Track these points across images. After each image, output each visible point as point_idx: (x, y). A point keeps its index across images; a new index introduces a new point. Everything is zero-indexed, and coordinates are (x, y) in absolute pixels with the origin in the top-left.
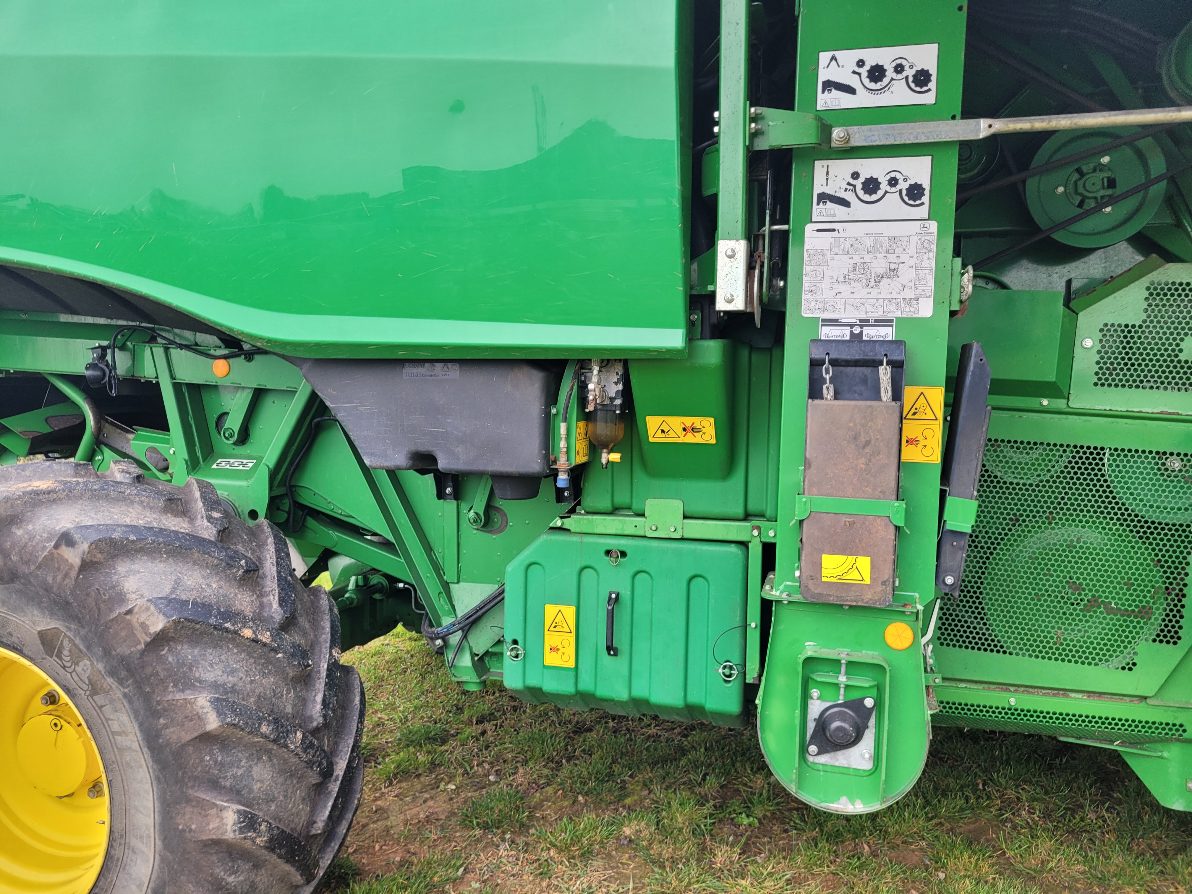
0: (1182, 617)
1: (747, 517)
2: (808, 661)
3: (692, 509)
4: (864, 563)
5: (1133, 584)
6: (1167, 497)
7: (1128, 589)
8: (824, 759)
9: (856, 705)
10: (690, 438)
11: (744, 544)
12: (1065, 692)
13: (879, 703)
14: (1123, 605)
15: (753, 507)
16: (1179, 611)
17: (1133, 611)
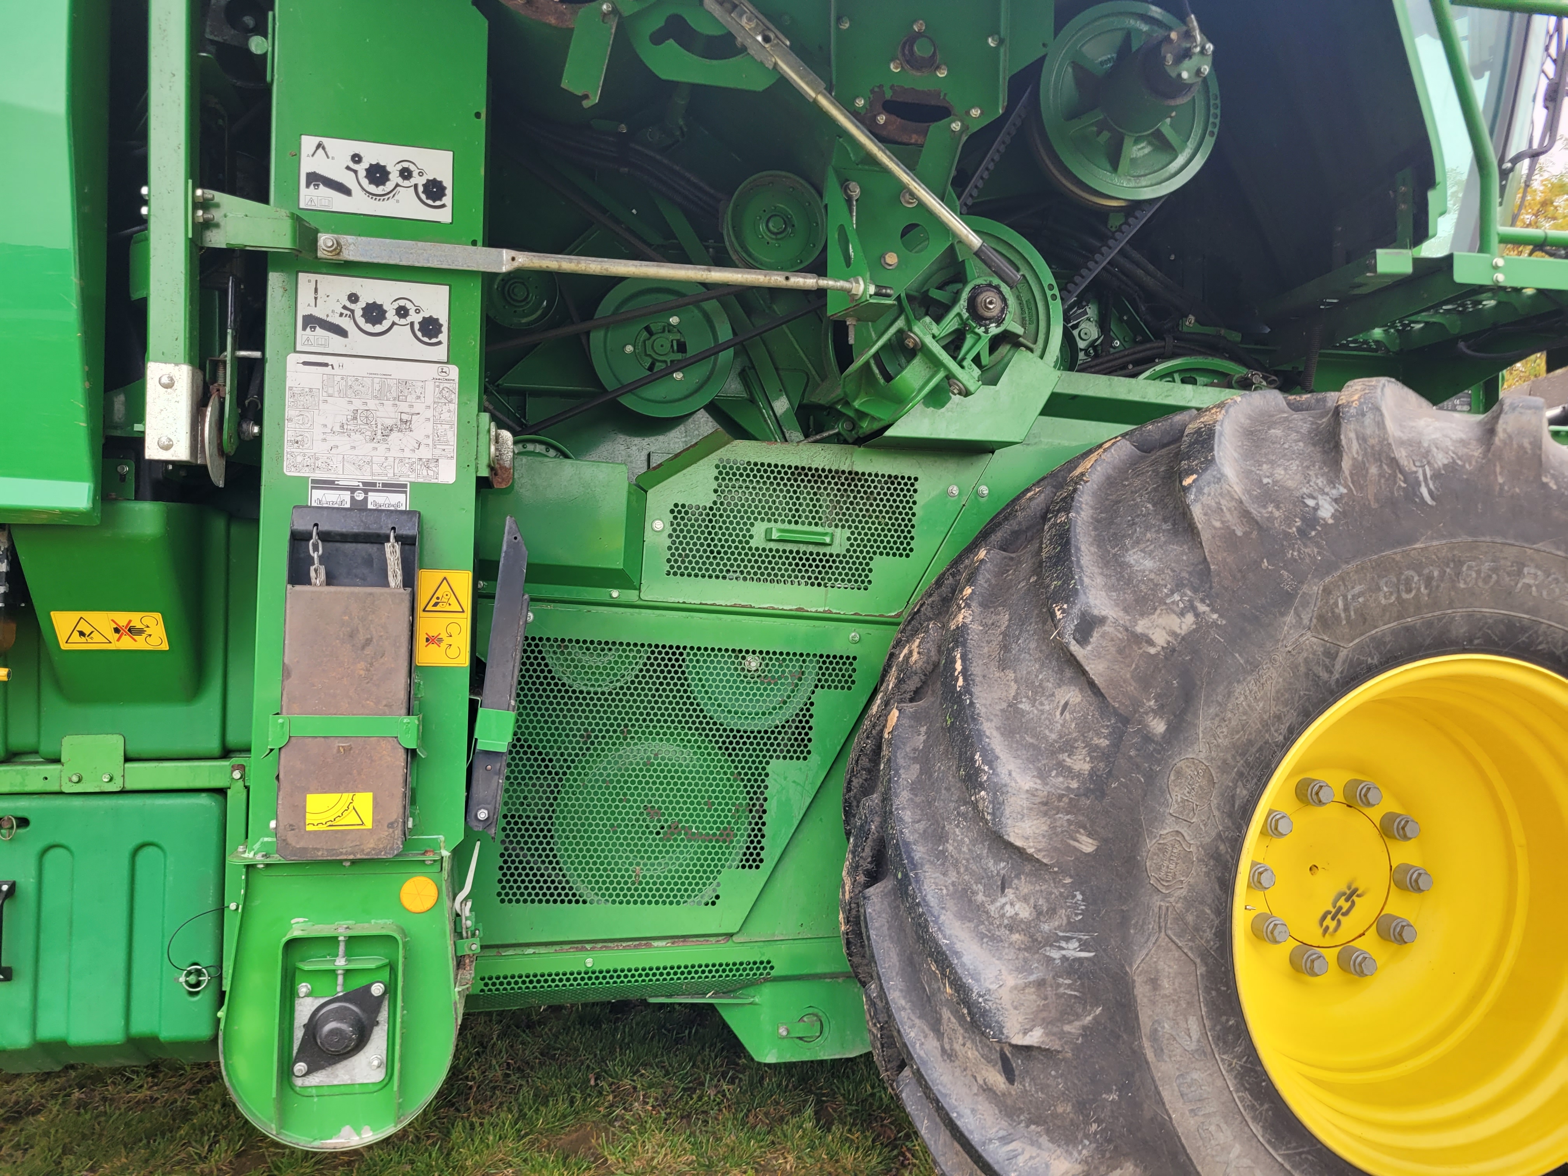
0: (763, 836)
1: (226, 753)
2: (291, 944)
3: (137, 747)
4: (364, 801)
5: (713, 804)
6: (744, 700)
7: (709, 810)
8: (318, 1079)
9: (361, 996)
10: (127, 643)
11: (221, 792)
12: (645, 941)
13: (390, 990)
14: (704, 828)
15: (233, 739)
16: (760, 830)
17: (714, 834)
